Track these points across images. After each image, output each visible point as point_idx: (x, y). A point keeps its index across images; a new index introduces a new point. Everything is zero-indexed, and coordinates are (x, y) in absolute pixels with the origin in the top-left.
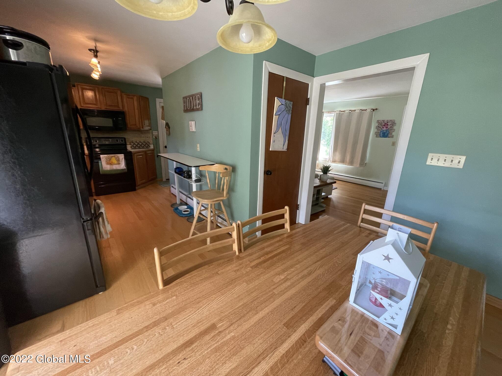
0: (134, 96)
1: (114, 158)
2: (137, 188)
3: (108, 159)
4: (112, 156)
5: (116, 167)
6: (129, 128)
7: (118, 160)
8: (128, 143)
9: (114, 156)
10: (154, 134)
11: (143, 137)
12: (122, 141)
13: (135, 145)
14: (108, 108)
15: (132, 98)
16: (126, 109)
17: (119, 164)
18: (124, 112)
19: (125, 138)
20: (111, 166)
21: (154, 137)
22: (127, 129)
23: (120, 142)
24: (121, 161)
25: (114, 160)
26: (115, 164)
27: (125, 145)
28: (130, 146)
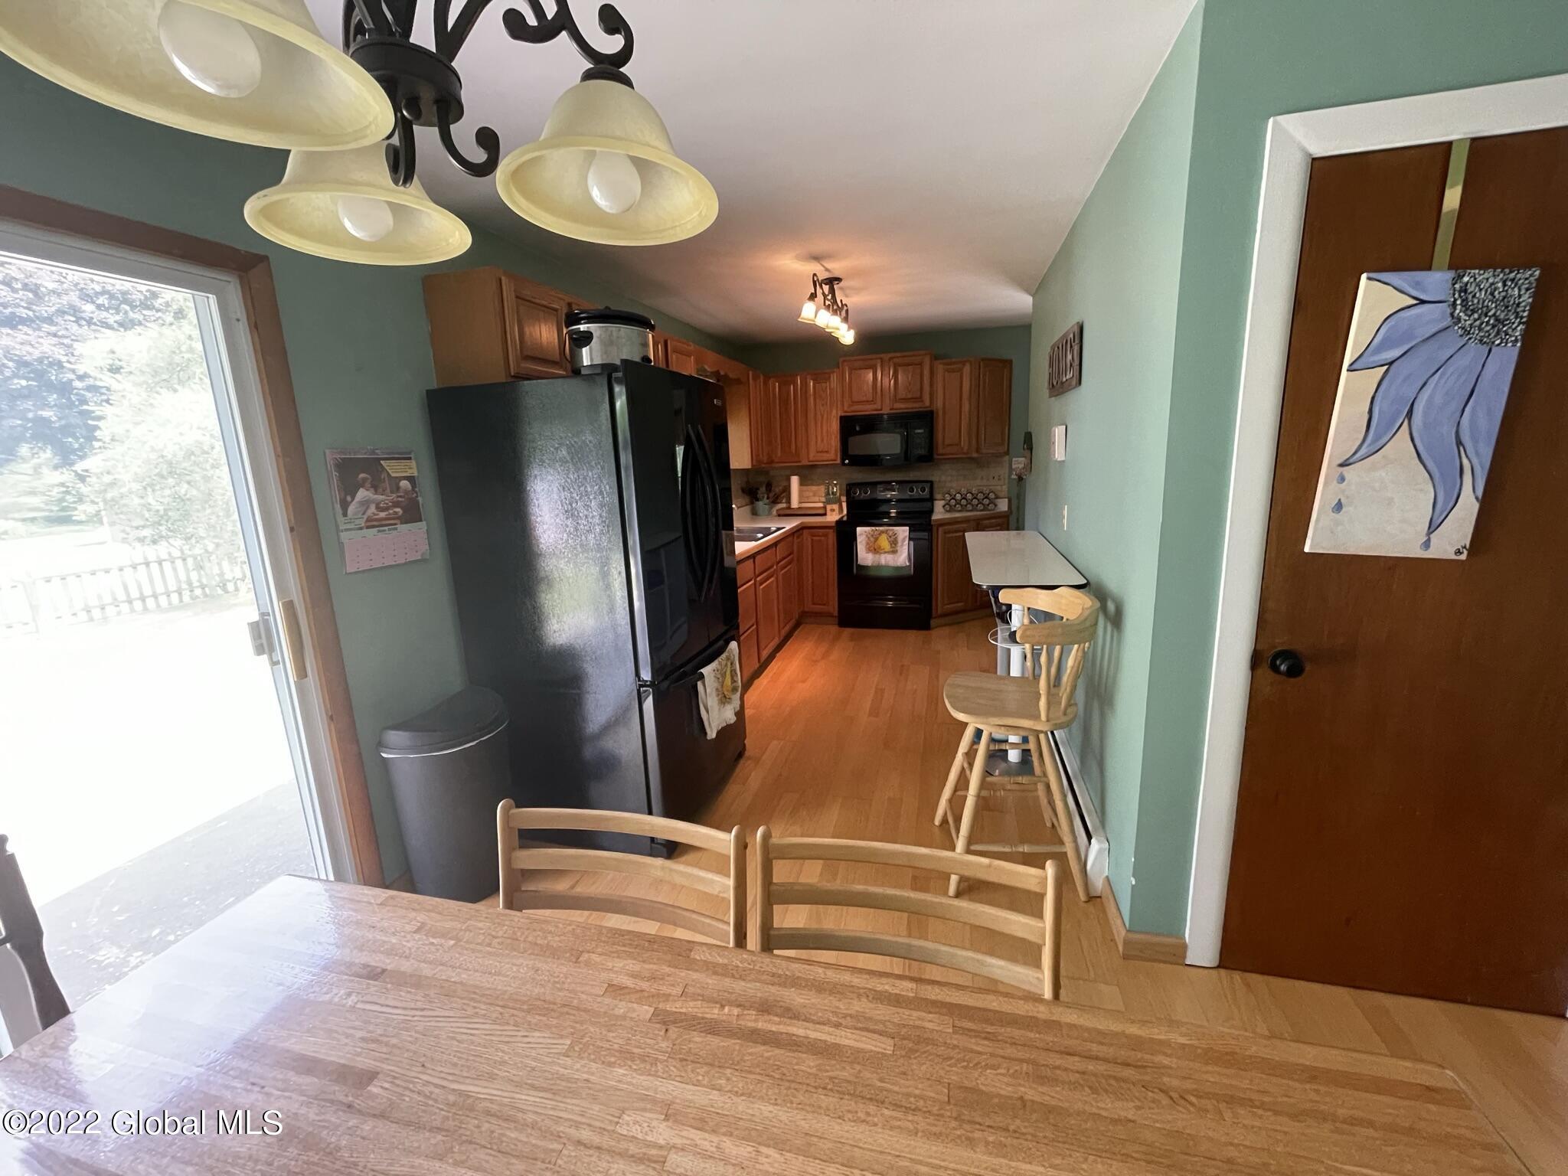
0: (964, 363)
1: (884, 537)
2: (933, 622)
3: (872, 539)
4: (882, 532)
5: (886, 560)
6: (938, 455)
7: (894, 542)
8: (938, 496)
9: (886, 532)
10: (1014, 466)
11: (982, 478)
12: (923, 490)
13: (953, 502)
14: (898, 405)
15: (960, 370)
16: (939, 404)
17: (894, 552)
18: (932, 412)
19: (931, 483)
20: (877, 556)
21: (1015, 477)
22: (936, 456)
23: (917, 493)
24: (900, 544)
25: (884, 542)
26: (885, 552)
27: (931, 499)
28: (942, 503)
